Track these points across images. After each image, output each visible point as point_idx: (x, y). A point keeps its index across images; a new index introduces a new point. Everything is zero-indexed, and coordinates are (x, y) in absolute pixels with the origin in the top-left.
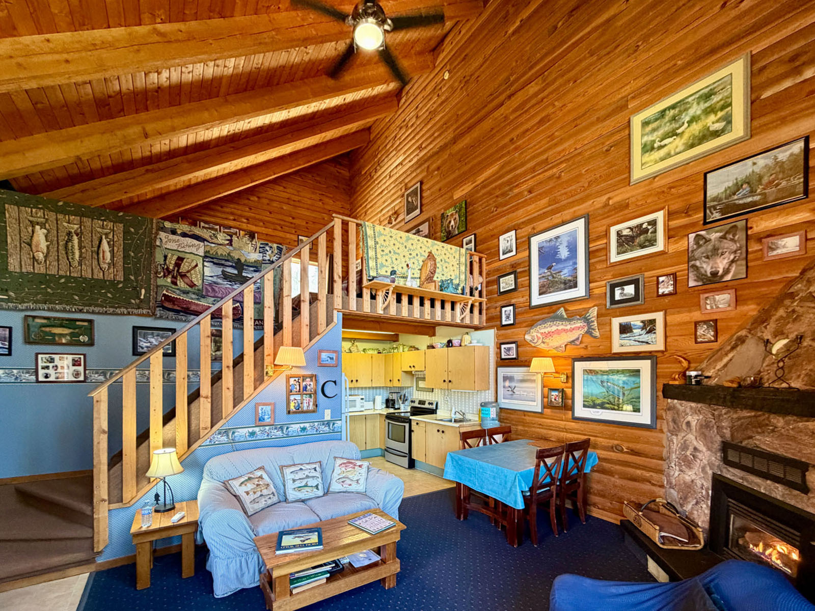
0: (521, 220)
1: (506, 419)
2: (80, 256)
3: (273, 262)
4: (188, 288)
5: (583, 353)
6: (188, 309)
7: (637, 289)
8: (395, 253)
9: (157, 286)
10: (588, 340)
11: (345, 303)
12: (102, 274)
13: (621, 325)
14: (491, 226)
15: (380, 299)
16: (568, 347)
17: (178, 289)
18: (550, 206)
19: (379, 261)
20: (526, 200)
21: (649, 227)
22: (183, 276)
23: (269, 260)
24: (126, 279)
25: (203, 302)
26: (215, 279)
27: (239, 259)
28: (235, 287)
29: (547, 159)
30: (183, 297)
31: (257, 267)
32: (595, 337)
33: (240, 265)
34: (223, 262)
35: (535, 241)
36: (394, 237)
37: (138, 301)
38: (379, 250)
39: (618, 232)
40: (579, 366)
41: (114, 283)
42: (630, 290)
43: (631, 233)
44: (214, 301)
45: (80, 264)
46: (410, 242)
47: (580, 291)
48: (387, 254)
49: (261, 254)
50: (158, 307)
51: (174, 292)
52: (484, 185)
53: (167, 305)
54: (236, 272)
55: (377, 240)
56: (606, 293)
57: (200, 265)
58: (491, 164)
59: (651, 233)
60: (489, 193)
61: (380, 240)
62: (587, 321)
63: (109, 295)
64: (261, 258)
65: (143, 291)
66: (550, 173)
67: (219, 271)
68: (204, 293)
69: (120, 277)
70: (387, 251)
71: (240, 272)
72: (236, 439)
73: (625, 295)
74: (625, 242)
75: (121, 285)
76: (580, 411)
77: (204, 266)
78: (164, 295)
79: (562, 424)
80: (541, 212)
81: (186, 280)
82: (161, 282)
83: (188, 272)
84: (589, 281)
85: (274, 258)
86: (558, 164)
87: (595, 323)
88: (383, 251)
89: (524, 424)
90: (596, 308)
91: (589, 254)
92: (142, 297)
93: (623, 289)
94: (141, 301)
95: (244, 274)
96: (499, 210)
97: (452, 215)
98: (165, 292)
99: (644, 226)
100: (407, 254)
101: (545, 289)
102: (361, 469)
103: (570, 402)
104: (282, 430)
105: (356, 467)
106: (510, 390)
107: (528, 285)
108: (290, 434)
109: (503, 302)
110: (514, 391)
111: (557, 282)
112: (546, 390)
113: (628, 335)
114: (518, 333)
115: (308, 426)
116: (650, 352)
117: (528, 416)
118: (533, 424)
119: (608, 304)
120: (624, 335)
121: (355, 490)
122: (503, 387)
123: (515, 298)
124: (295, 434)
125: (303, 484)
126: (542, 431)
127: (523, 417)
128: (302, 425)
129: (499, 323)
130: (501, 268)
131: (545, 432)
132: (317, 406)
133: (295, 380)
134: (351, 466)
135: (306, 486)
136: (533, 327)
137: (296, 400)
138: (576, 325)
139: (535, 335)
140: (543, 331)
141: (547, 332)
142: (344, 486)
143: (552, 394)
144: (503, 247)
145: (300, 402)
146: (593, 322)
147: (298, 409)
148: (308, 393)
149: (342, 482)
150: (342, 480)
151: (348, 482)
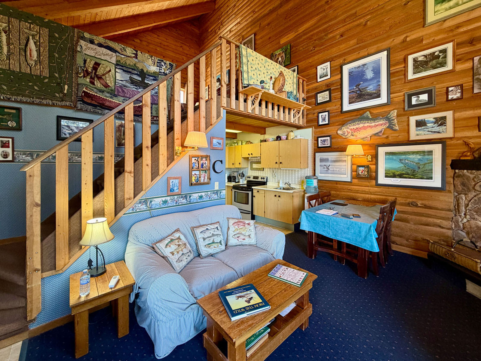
0: (334, 55)
1: (322, 187)
2: (9, 51)
3: (166, 74)
4: (104, 88)
5: (385, 141)
6: (103, 104)
7: (430, 97)
8: (259, 70)
9: (78, 84)
10: (390, 132)
11: (229, 103)
12: (29, 69)
13: (417, 121)
14: (310, 60)
15: (249, 102)
16: (372, 137)
17: (95, 88)
18: (357, 44)
19: (250, 74)
20: (339, 41)
21: (440, 54)
22: (99, 78)
23: (164, 73)
24: (51, 76)
25: (115, 100)
26: (124, 83)
27: (142, 70)
28: (140, 90)
29: (356, 13)
30: (99, 95)
31: (155, 77)
32: (396, 130)
33: (143, 74)
34: (130, 70)
35: (346, 69)
36: (258, 59)
37: (61, 95)
38: (249, 67)
39: (414, 59)
40: (382, 151)
41: (39, 78)
42: (424, 97)
43: (425, 59)
44: (124, 100)
45: (8, 58)
46: (267, 64)
47: (383, 99)
48: (254, 70)
49: (158, 68)
50: (79, 101)
51: (92, 90)
52: (305, 33)
53: (86, 100)
54: (140, 79)
55: (248, 59)
56: (404, 101)
57: (113, 71)
58: (311, 18)
59: (442, 58)
60: (310, 38)
61: (250, 59)
62: (389, 119)
63: (36, 88)
64: (158, 71)
65: (66, 87)
66: (358, 22)
67: (127, 77)
68: (116, 93)
69: (46, 73)
70: (254, 68)
71: (143, 79)
72: (153, 207)
73: (420, 101)
74: (419, 66)
75: (46, 80)
76: (382, 179)
77: (116, 72)
78: (84, 92)
79: (366, 189)
80: (351, 49)
81: (101, 81)
82: (81, 81)
83: (104, 75)
84: (389, 93)
85: (168, 72)
86: (364, 16)
87: (396, 121)
88: (252, 67)
89: (336, 190)
90: (396, 111)
91: (390, 75)
92: (65, 92)
93: (419, 97)
94: (65, 95)
95: (146, 81)
96: (316, 49)
97: (279, 54)
98: (84, 89)
99: (436, 54)
100: (265, 72)
101: (354, 100)
102: (250, 226)
103: (374, 174)
104: (186, 199)
105: (246, 225)
106: (325, 167)
107: (340, 97)
108: (192, 201)
109: (319, 110)
110: (329, 168)
111: (364, 95)
112: (355, 167)
113: (423, 127)
114: (331, 130)
115: (204, 195)
116: (441, 139)
117: (340, 184)
118: (343, 189)
119: (406, 108)
120: (419, 128)
121: (248, 243)
122: (320, 166)
123: (329, 107)
124: (195, 201)
125: (211, 242)
126: (351, 194)
127: (336, 185)
128: (200, 194)
129: (316, 124)
130: (318, 87)
131: (354, 194)
132: (210, 180)
133: (195, 159)
134: (242, 224)
135: (213, 243)
136: (344, 125)
137: (196, 174)
138: (380, 123)
139: (346, 131)
140: (352, 127)
141: (355, 128)
142: (239, 240)
143: (359, 169)
144: (320, 73)
145: (198, 177)
146: (394, 120)
147: (198, 182)
148: (204, 169)
149: (237, 237)
150: (237, 236)
151: (242, 237)
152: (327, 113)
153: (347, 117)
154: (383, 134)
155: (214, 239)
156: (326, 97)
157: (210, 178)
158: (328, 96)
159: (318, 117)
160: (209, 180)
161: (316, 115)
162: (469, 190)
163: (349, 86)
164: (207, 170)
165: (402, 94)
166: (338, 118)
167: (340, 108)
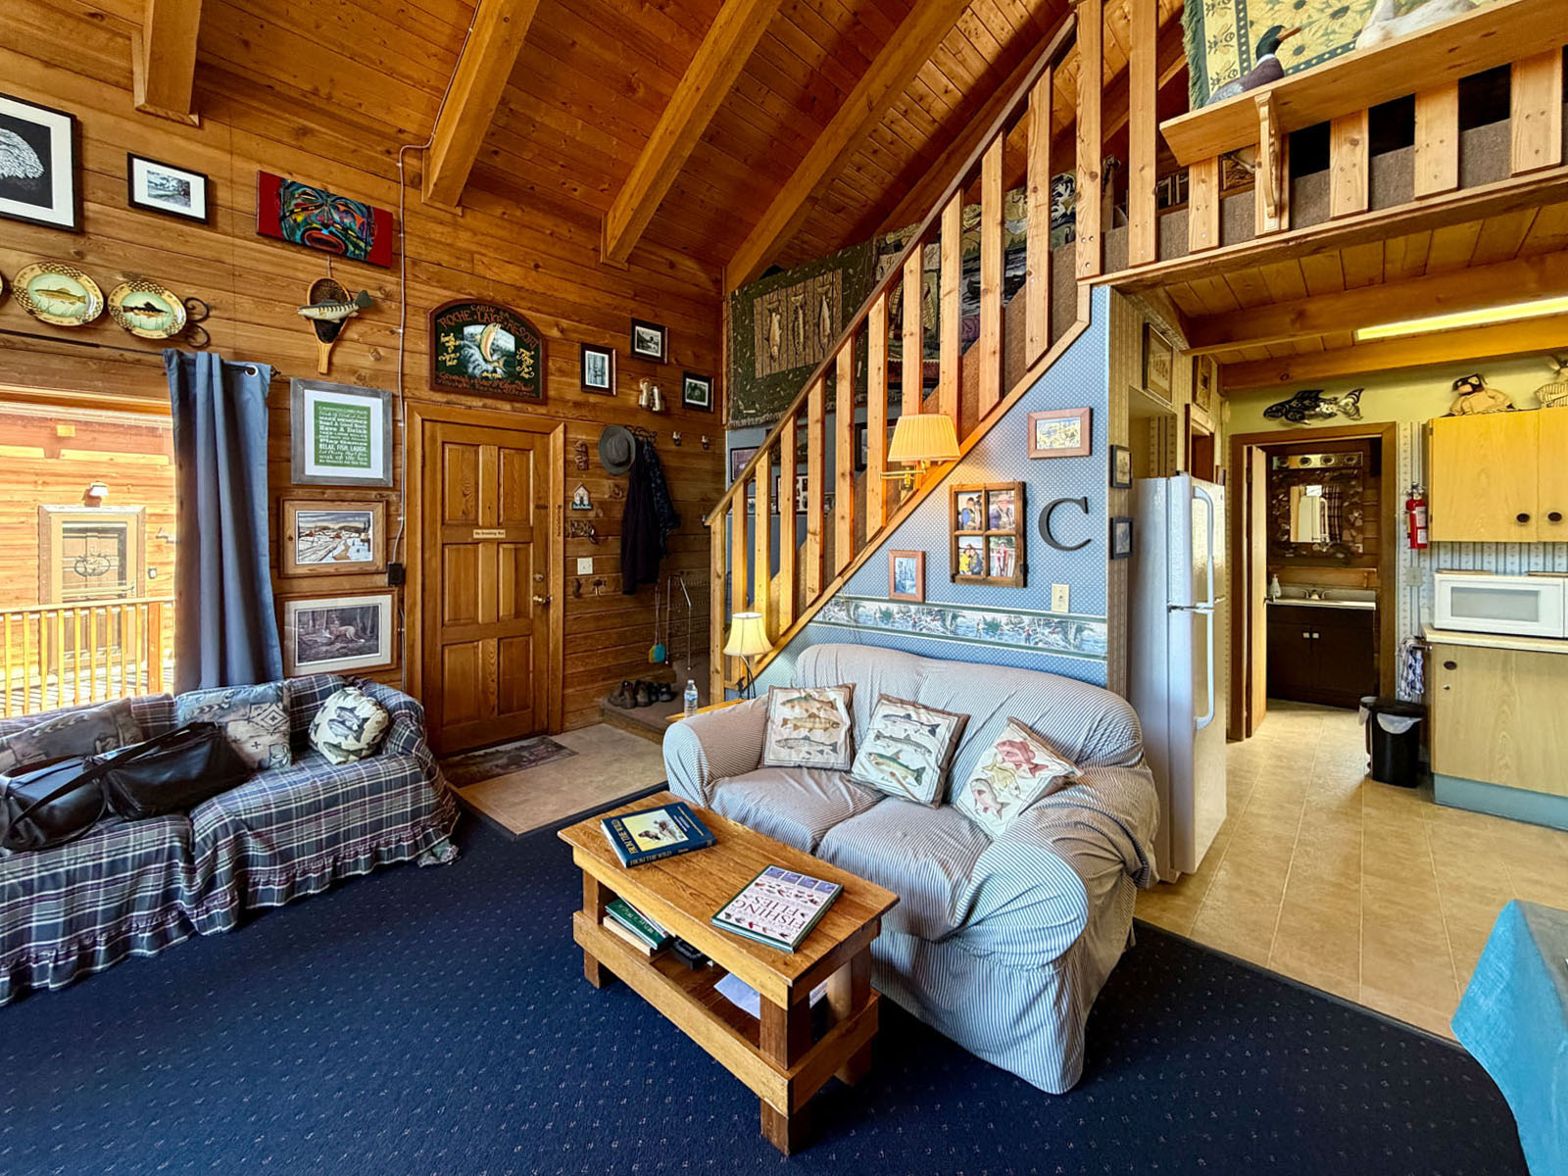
104: (943, 620)
108: (960, 632)
125: (889, 752)
133: (971, 499)
135: (894, 759)
137: (972, 548)
145: (982, 556)
155: (900, 751)
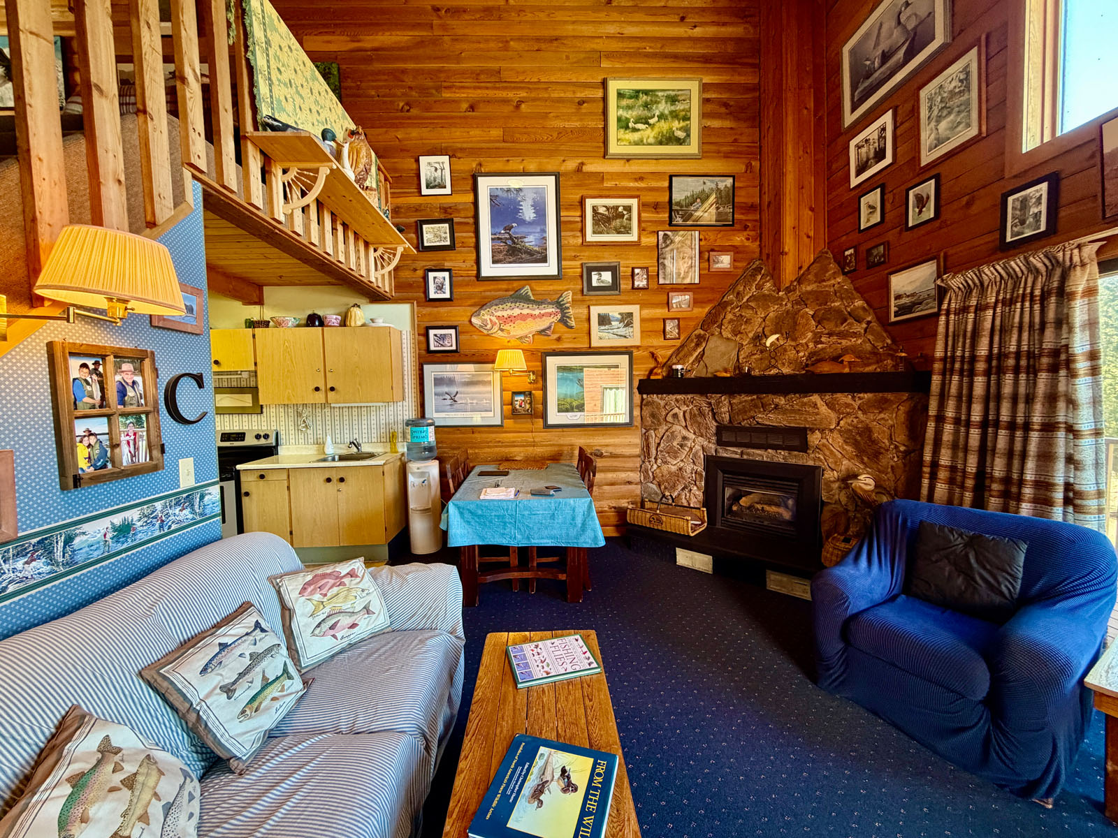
0: (457, 145)
5: (556, 346)
7: (614, 278)
13: (599, 315)
20: (465, 117)
21: (624, 212)
32: (571, 327)
35: (484, 186)
39: (594, 207)
42: (607, 277)
43: (607, 213)
47: (552, 268)
56: (582, 276)
59: (627, 219)
60: (395, 76)
73: (602, 282)
74: (599, 221)
76: (555, 417)
79: (529, 436)
84: (560, 257)
87: (571, 311)
90: (571, 293)
91: (561, 224)
93: (600, 275)
96: (413, 112)
99: (620, 210)
101: (501, 257)
102: (358, 580)
103: (540, 407)
104: (50, 553)
105: (346, 580)
106: (448, 397)
107: (473, 245)
108: (80, 558)
109: (428, 263)
110: (456, 399)
111: (520, 250)
112: (508, 395)
113: (607, 327)
114: (458, 314)
115: (136, 517)
116: (626, 347)
117: (479, 432)
118: (488, 442)
119: (585, 290)
120: (603, 328)
121: (369, 632)
122: (436, 394)
123: (451, 260)
124: (96, 555)
126: (503, 449)
127: (471, 435)
128: (117, 519)
129: (422, 295)
130: (423, 208)
131: (507, 450)
132: (163, 451)
133: (84, 366)
134: (332, 581)
135: (266, 684)
136: (485, 307)
137: (91, 434)
138: (547, 311)
139: (487, 318)
140: (500, 313)
141: (506, 316)
142: (339, 635)
143: (516, 399)
144: (426, 175)
145: (106, 443)
146: (568, 308)
147: (104, 466)
148: (129, 409)
149: (330, 628)
150: (328, 625)
151: (346, 621)
152: (446, 274)
153: (490, 291)
154: (553, 333)
155: (264, 672)
156: (443, 235)
157: (163, 445)
158: (448, 235)
159: (425, 278)
160: (156, 453)
161: (420, 273)
162: (660, 424)
163: (492, 226)
164: (147, 414)
165: (578, 263)
166: (470, 290)
167: (475, 268)
